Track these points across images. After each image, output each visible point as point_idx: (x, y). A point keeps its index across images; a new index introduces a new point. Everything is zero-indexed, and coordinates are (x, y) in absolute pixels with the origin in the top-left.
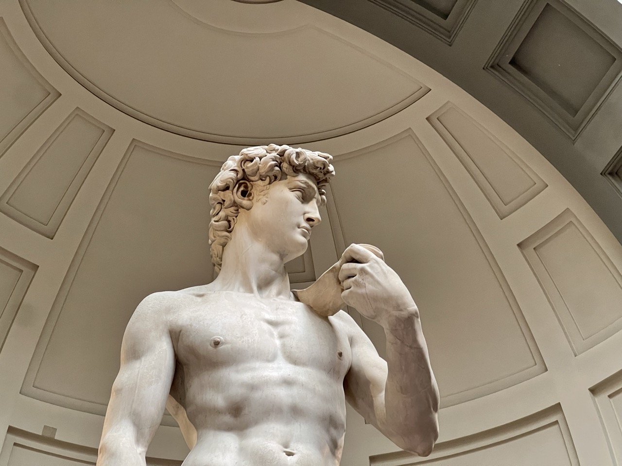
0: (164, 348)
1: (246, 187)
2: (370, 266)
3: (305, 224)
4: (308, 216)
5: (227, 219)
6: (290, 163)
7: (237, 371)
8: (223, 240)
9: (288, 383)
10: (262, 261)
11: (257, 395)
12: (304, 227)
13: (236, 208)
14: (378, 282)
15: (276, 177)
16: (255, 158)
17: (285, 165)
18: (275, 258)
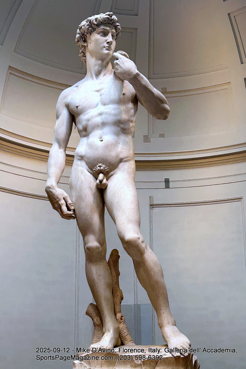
0: (65, 112)
1: (85, 38)
2: (119, 61)
3: (107, 45)
4: (107, 41)
5: (82, 52)
6: (94, 24)
7: (84, 115)
8: (84, 60)
9: (100, 114)
10: (95, 65)
11: (90, 123)
12: (106, 47)
13: (84, 47)
14: (121, 67)
15: (92, 31)
16: (82, 27)
17: (93, 25)
18: (100, 62)
